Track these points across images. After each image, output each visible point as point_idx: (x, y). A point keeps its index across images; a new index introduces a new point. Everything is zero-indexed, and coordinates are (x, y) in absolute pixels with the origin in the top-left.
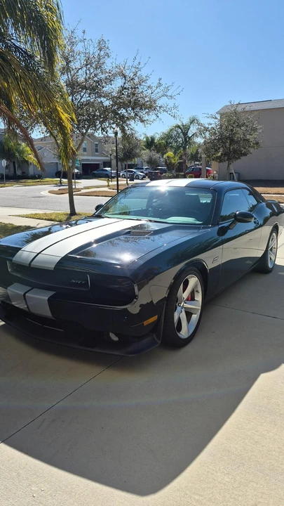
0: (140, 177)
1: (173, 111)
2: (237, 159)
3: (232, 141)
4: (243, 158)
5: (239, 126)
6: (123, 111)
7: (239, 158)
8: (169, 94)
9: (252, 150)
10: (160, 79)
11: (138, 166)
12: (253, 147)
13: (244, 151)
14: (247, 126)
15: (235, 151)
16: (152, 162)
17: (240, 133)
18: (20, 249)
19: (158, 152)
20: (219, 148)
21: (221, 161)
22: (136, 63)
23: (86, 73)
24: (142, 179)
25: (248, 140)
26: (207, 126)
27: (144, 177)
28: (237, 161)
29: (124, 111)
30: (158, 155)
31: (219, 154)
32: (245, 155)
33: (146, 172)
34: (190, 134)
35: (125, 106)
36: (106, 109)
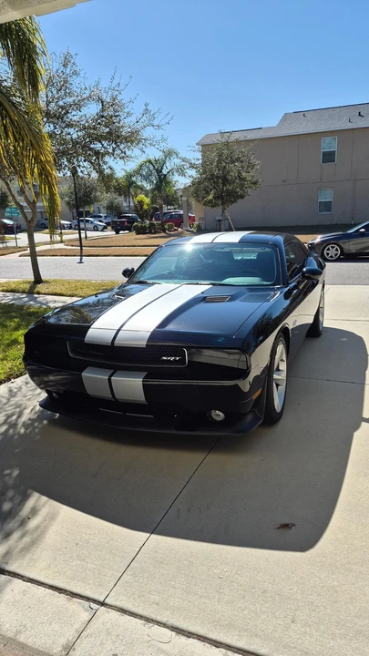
0: (100, 228)
1: (161, 145)
2: (233, 202)
3: (225, 181)
4: (239, 201)
5: (233, 162)
6: (97, 146)
7: (235, 201)
8: (155, 123)
9: (249, 191)
10: (147, 105)
11: (95, 214)
12: (250, 187)
13: (240, 192)
14: (242, 162)
15: (230, 193)
16: (113, 209)
17: (234, 170)
18: (89, 327)
19: (120, 195)
20: (211, 190)
21: (213, 206)
22: (115, 83)
23: (47, 96)
24: (102, 231)
25: (244, 179)
26: (193, 162)
27: (105, 228)
28: (233, 205)
29: (99, 145)
30: (121, 199)
31: (211, 197)
32: (242, 197)
33: (105, 221)
34: (165, 171)
35: (99, 139)
36: (75, 143)
